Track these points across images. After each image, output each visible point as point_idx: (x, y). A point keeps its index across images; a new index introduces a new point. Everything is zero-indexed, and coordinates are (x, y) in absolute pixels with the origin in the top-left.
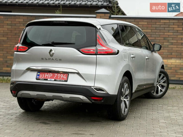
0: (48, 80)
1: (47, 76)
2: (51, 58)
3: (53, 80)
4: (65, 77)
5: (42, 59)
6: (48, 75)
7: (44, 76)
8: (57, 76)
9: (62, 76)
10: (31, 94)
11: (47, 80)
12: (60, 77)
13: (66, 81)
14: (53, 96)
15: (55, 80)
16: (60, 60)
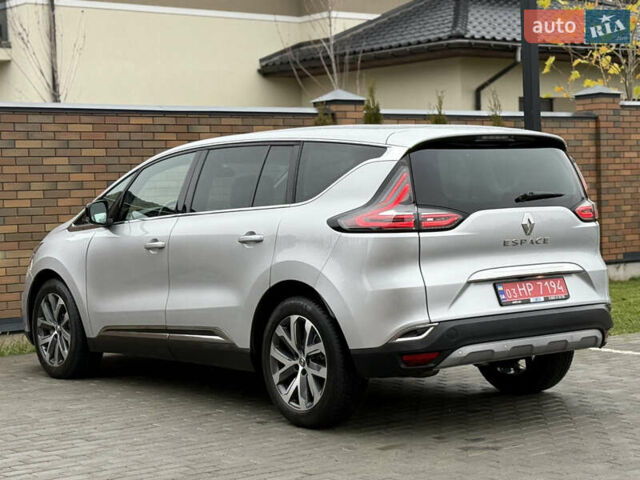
0: (532, 300)
1: (523, 291)
2: (529, 239)
3: (542, 299)
4: (561, 288)
5: (505, 244)
6: (524, 289)
7: (517, 291)
8: (545, 288)
9: (554, 286)
10: (496, 350)
11: (528, 302)
12: (552, 289)
13: (567, 297)
14: (550, 343)
15: (546, 300)
16: (545, 241)
